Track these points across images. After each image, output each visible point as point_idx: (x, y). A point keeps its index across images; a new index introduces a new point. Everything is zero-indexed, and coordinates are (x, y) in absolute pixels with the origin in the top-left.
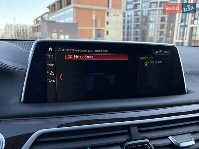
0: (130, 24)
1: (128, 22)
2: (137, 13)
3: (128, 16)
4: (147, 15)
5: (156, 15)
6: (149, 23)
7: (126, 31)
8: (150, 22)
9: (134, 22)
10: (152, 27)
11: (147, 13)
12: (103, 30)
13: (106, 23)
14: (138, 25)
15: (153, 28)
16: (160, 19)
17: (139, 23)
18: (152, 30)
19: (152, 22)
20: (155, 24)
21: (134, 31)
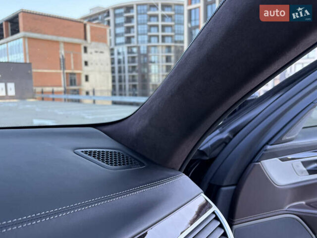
0: (122, 65)
1: (119, 62)
2: (132, 50)
3: (119, 53)
4: (145, 52)
5: (158, 52)
6: (150, 64)
7: (117, 74)
8: (151, 62)
9: (129, 62)
10: (155, 70)
11: (146, 49)
12: (79, 74)
13: (83, 63)
14: (134, 67)
15: (157, 71)
16: (164, 59)
17: (136, 64)
18: (155, 74)
19: (154, 62)
20: (159, 66)
21: (129, 76)
